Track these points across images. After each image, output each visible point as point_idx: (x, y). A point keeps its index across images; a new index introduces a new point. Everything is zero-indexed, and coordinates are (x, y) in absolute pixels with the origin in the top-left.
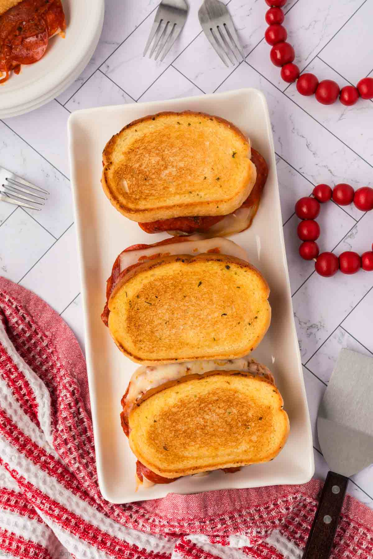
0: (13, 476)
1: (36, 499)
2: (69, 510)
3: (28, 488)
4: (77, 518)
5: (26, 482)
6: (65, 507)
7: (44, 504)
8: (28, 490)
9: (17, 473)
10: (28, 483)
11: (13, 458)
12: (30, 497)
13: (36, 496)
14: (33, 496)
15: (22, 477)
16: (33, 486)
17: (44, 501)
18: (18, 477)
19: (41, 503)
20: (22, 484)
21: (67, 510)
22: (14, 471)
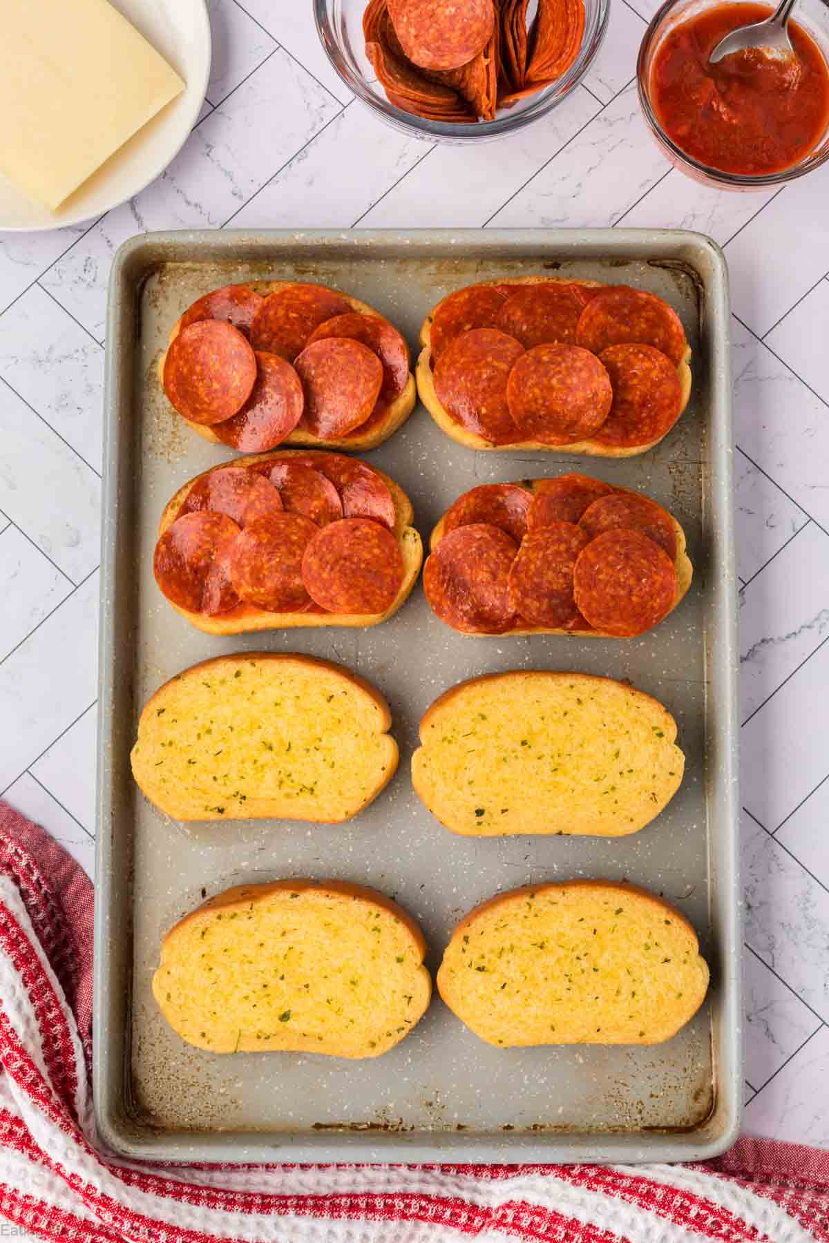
0: (72, 1186)
1: (122, 1223)
2: (181, 1227)
3: (104, 1205)
4: (201, 1237)
5: (98, 1195)
6: (174, 1225)
7: (137, 1229)
8: (103, 1209)
9: (81, 1180)
10: (103, 1195)
11: (70, 1152)
12: (111, 1221)
13: (120, 1217)
14: (115, 1219)
15: (89, 1186)
16: (111, 1200)
17: (136, 1224)
18: (83, 1186)
19: (132, 1228)
20: (92, 1199)
21: (178, 1228)
22: (73, 1176)
